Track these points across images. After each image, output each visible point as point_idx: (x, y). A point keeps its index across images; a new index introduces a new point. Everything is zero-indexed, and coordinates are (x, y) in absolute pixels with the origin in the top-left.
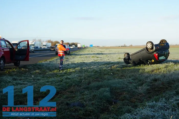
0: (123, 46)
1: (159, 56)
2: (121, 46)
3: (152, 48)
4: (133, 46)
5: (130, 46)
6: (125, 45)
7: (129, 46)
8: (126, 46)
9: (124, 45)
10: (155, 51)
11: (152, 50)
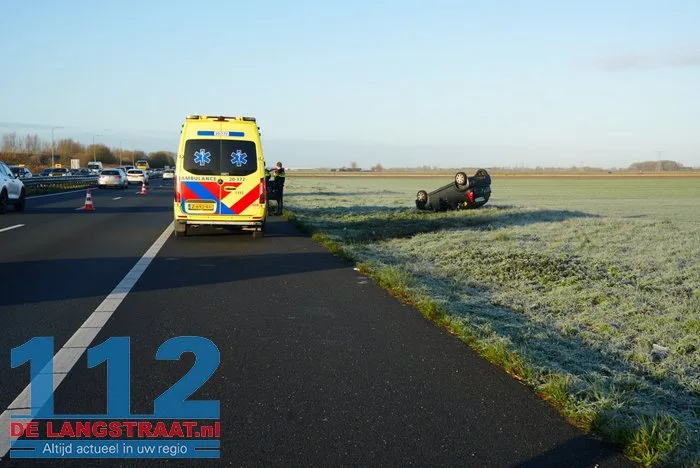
0: (350, 170)
1: (475, 196)
2: (341, 170)
3: (465, 183)
4: (385, 170)
5: (373, 169)
6: (354, 165)
7: (369, 168)
8: (359, 170)
9: (351, 167)
10: (470, 187)
11: (464, 187)
